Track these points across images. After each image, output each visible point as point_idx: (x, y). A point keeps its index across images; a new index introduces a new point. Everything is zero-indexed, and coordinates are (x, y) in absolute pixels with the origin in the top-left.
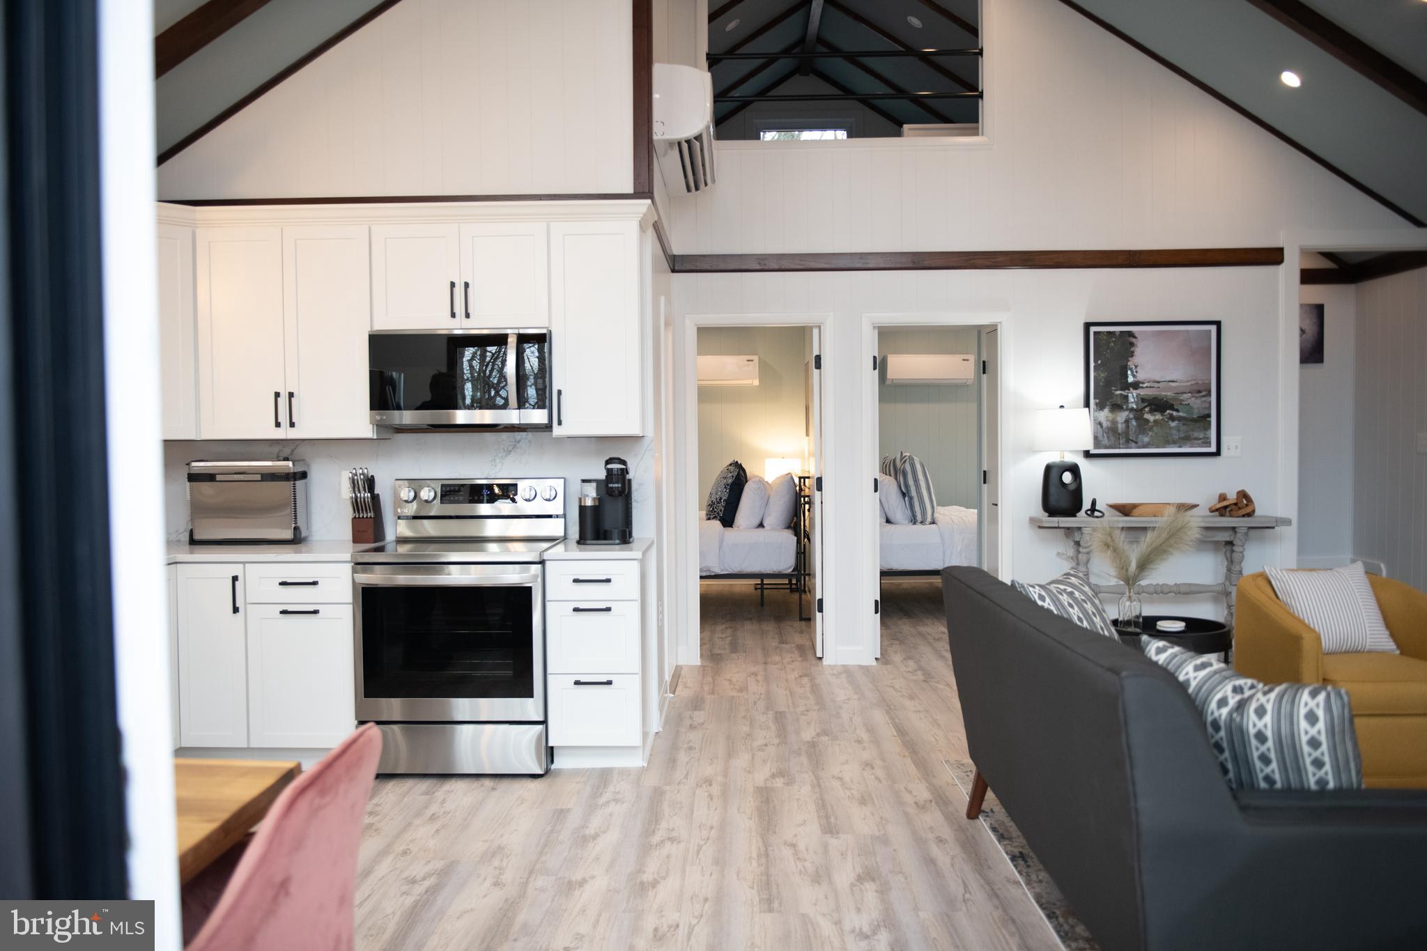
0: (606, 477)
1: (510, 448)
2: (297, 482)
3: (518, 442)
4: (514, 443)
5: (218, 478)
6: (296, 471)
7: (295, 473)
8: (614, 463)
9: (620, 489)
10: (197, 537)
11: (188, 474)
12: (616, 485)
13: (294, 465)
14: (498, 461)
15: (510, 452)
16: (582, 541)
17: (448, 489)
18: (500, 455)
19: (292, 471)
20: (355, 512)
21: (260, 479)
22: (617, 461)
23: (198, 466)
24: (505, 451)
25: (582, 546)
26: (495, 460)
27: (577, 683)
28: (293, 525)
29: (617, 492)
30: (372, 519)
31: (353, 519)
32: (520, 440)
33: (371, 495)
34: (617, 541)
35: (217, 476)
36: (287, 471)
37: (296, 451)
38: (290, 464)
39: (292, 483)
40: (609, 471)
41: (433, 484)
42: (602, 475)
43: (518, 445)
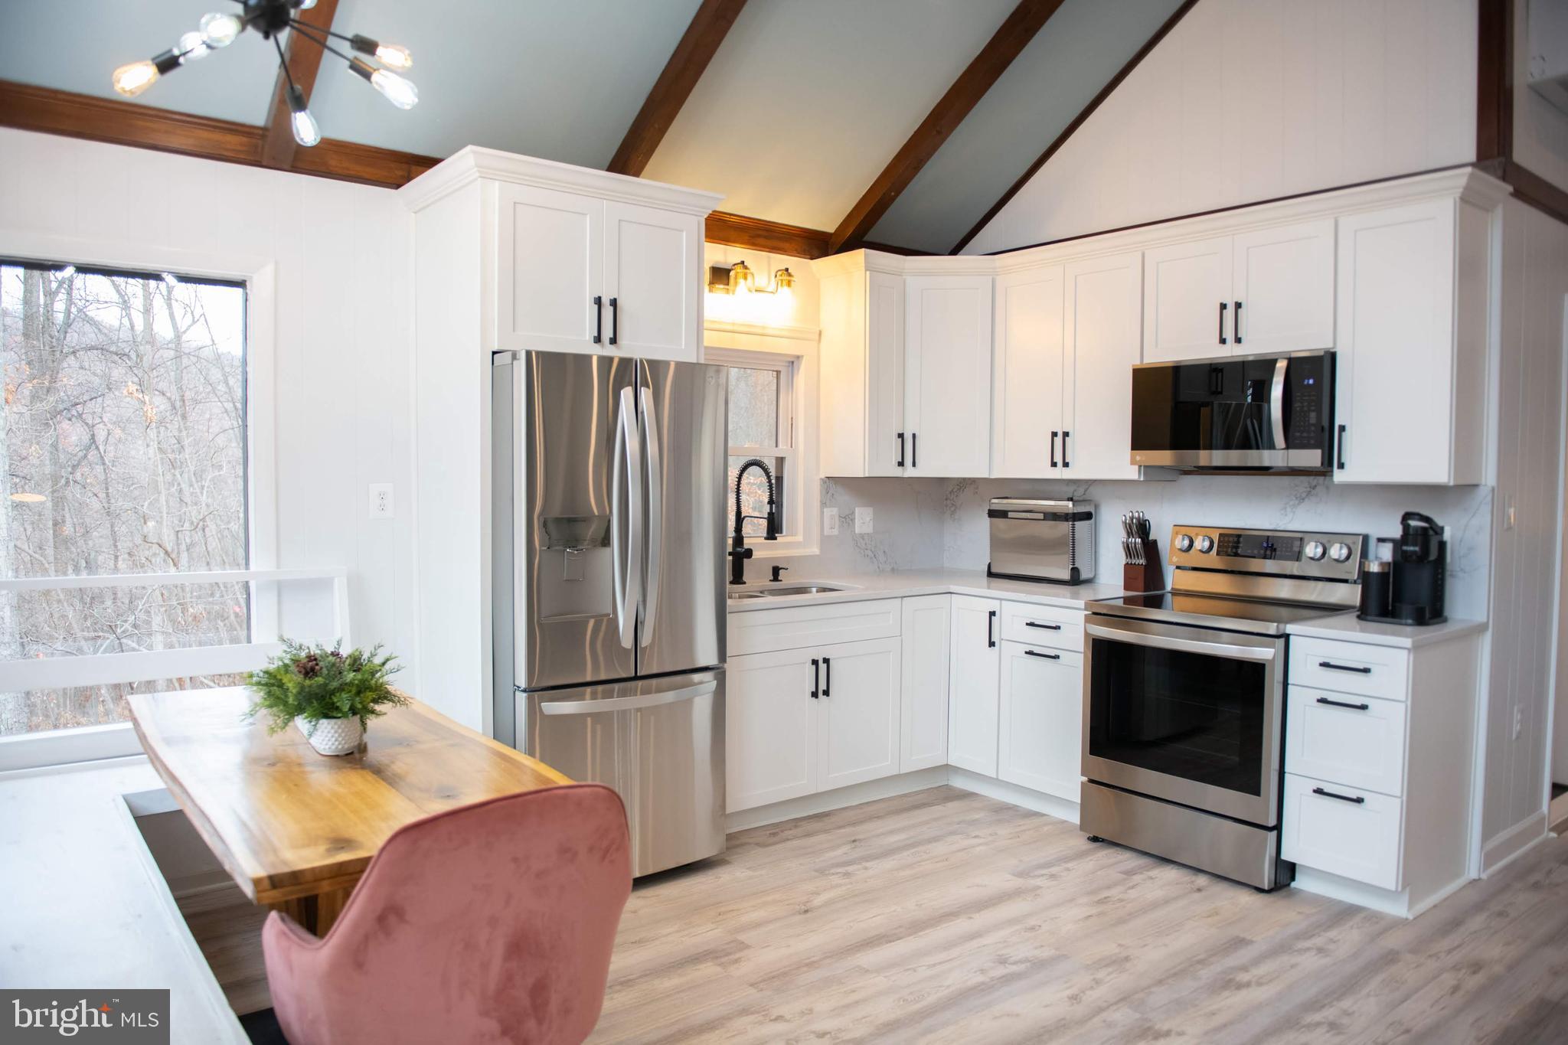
0: (1402, 536)
1: (1304, 495)
2: (1075, 523)
3: (1313, 489)
4: (1308, 489)
5: (1010, 515)
6: (1075, 511)
7: (1074, 514)
8: (1413, 519)
9: (1419, 554)
10: (994, 570)
11: (989, 510)
12: (1412, 548)
13: (1074, 505)
14: (1289, 509)
15: (1303, 499)
16: (1363, 616)
17: (1226, 539)
18: (1291, 503)
19: (1071, 511)
20: (1127, 558)
21: (1042, 518)
22: (1417, 517)
23: (998, 504)
24: (1297, 498)
25: (1363, 623)
26: (1285, 508)
27: (1319, 791)
28: (1071, 566)
29: (1414, 557)
30: (1143, 567)
31: (1125, 565)
32: (1316, 486)
33: (1143, 540)
34: (1410, 621)
35: (1009, 513)
36: (1067, 512)
37: (1088, 491)
38: (1070, 504)
39: (1071, 523)
40: (1406, 527)
41: (1209, 532)
42: (1396, 532)
43: (1313, 492)
